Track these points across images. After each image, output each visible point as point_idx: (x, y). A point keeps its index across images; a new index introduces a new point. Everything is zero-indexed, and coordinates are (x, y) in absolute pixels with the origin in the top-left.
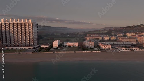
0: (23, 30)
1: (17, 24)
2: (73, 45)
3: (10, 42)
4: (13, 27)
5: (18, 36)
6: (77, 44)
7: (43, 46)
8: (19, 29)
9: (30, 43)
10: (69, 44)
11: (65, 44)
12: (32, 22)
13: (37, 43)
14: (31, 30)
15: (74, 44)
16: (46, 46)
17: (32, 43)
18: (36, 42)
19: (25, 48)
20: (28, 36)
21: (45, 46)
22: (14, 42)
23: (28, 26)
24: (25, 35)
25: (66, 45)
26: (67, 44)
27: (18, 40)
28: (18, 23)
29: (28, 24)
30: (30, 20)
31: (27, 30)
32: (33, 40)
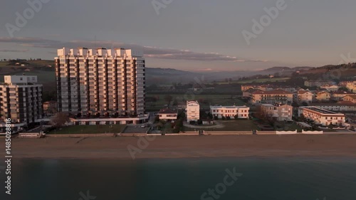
0: (112, 76)
1: (97, 61)
2: (235, 114)
3: (79, 106)
4: (88, 70)
5: (98, 92)
6: (246, 111)
7: (164, 117)
8: (101, 74)
9: (126, 109)
10: (223, 111)
11: (214, 111)
12: (133, 57)
13: (142, 109)
14: (131, 77)
15: (237, 111)
16: (170, 116)
17: (133, 109)
18: (141, 106)
19: (118, 122)
20: (123, 92)
21: (167, 116)
22: (89, 105)
23: (123, 66)
24: (117, 88)
25: (216, 113)
26: (220, 112)
27: (98, 101)
28: (99, 58)
29: (123, 61)
30: (129, 52)
31: (121, 77)
32: (135, 101)
